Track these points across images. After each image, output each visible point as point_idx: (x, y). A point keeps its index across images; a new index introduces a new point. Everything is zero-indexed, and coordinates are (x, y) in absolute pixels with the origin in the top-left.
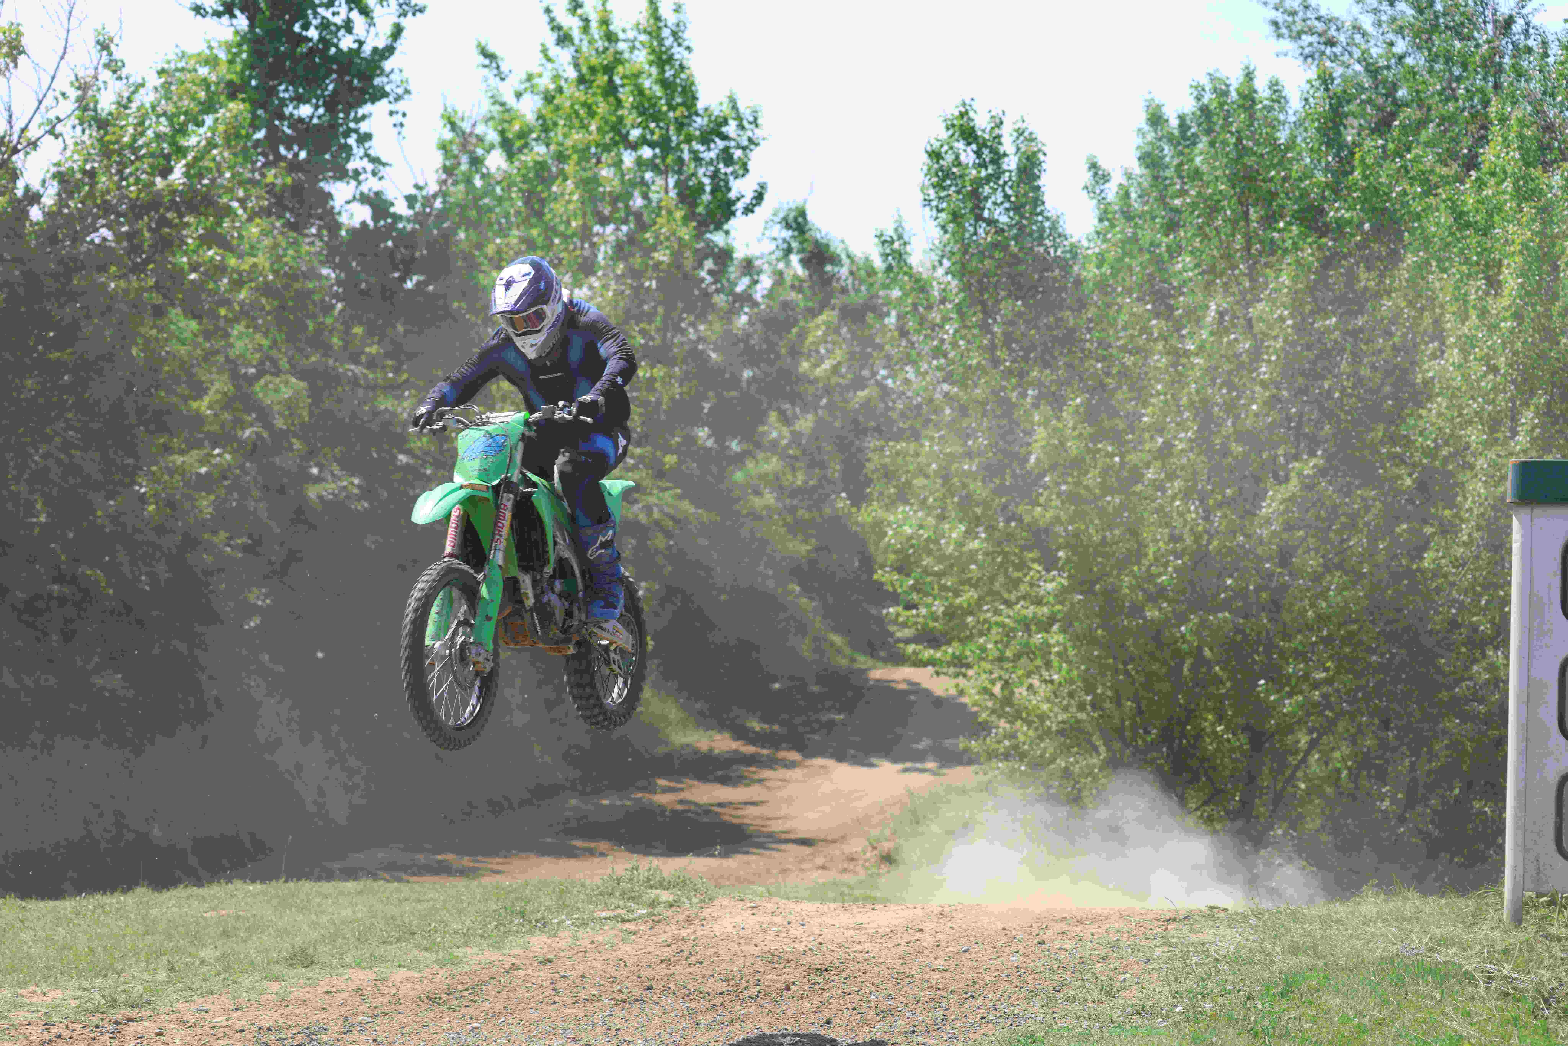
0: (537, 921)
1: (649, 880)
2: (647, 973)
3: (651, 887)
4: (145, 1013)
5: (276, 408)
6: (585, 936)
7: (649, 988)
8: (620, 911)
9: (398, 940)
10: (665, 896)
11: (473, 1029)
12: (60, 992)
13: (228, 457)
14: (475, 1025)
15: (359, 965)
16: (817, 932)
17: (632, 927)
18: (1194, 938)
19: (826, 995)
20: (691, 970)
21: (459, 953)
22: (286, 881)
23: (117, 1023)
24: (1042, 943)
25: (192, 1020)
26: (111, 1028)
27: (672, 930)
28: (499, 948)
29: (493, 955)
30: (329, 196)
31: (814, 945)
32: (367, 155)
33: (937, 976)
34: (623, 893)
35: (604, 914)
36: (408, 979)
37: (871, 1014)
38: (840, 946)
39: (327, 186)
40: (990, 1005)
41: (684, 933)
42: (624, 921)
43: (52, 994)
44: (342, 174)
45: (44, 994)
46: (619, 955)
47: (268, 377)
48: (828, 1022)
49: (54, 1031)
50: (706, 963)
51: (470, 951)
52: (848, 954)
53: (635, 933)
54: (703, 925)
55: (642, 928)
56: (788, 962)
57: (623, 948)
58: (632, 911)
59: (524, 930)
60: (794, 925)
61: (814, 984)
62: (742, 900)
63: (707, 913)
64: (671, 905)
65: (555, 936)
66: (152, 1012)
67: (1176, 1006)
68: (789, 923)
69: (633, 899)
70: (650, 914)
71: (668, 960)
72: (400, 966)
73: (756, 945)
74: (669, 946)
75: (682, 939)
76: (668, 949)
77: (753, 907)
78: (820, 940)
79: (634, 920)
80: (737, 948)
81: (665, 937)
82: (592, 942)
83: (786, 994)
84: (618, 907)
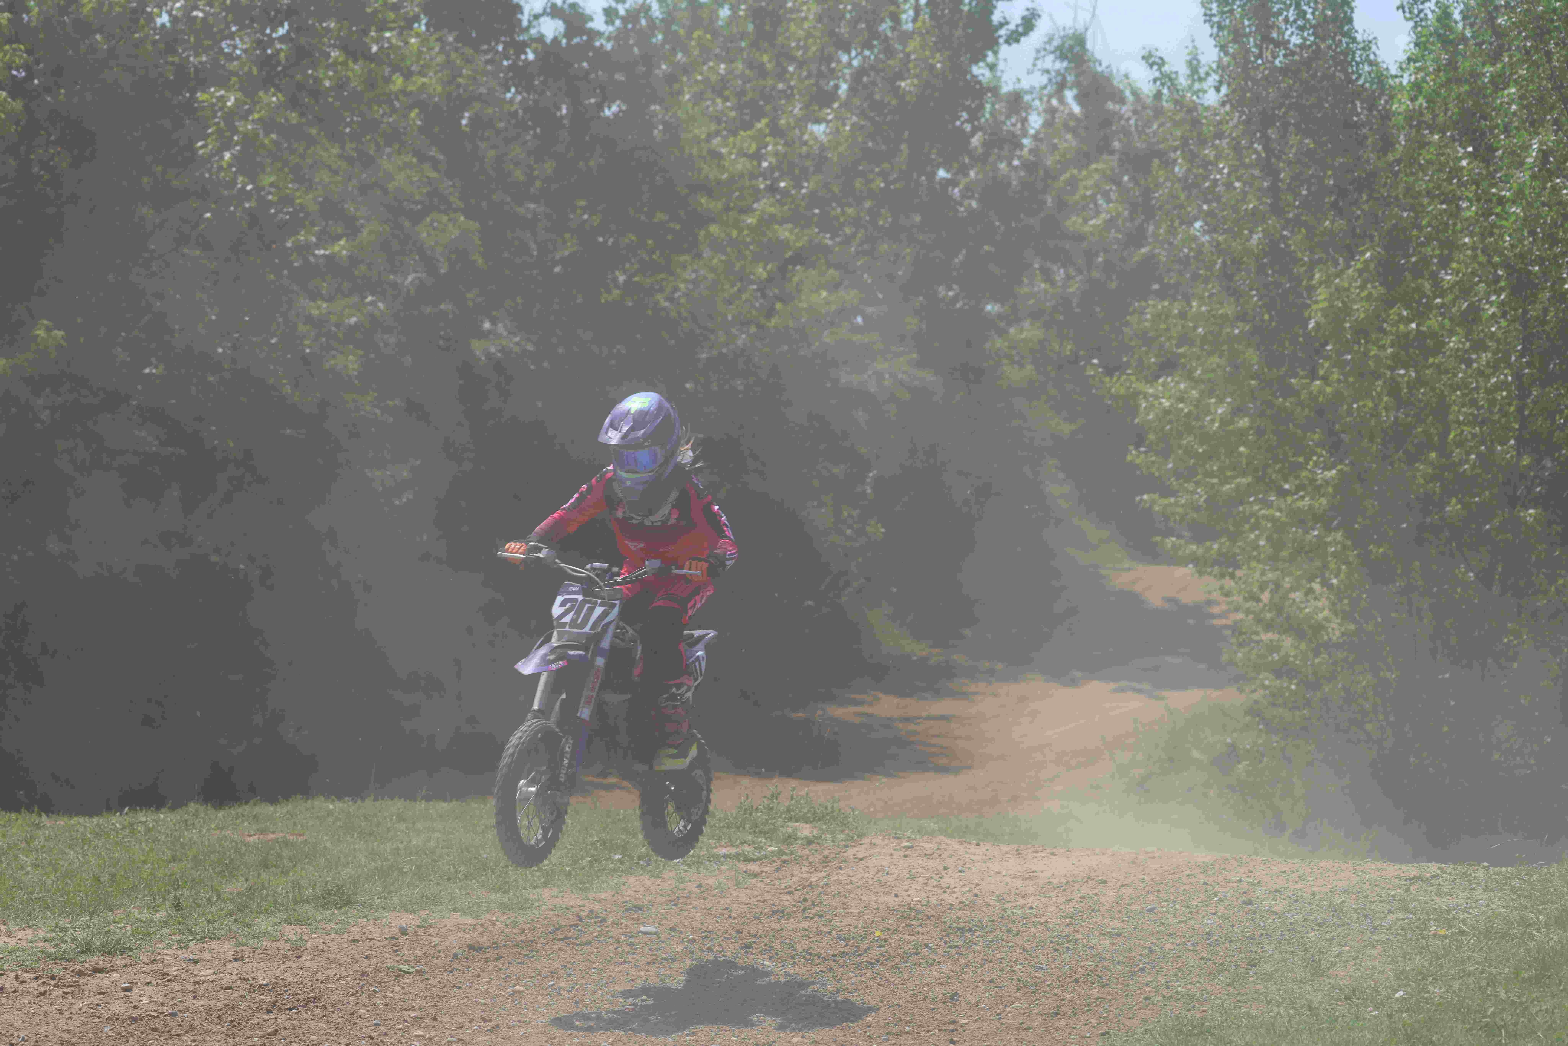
0: (640, 858)
1: (789, 810)
2: (752, 927)
3: (790, 819)
4: (119, 961)
5: (439, 250)
6: (694, 879)
7: (747, 947)
8: (747, 848)
9: (465, 877)
10: (805, 830)
11: (515, 992)
12: (28, 931)
13: (381, 305)
14: (518, 988)
15: (405, 906)
16: (976, 881)
17: (754, 867)
18: (1440, 902)
19: (963, 961)
20: (805, 925)
21: (533, 894)
22: (376, 800)
23: (81, 974)
24: (1249, 903)
25: (174, 971)
26: (69, 980)
27: (800, 873)
28: (584, 890)
30: (516, 6)
31: (967, 899)
33: (1106, 942)
34: (754, 827)
35: (724, 851)
36: (459, 927)
37: (1012, 989)
38: (1000, 899)
40: (1163, 981)
41: (814, 878)
42: (747, 860)
43: (21, 934)
45: (9, 934)
46: (726, 902)
48: (954, 997)
50: (827, 917)
51: (546, 893)
52: (1005, 910)
53: (756, 875)
54: (840, 868)
55: (766, 869)
56: (928, 918)
57: (735, 893)
58: (759, 848)
59: (622, 868)
60: (950, 871)
61: (950, 947)
62: (898, 838)
63: (851, 852)
64: (809, 842)
65: (658, 877)
66: (128, 961)
67: (1397, 991)
68: (945, 869)
69: (765, 833)
70: (781, 853)
71: (783, 912)
72: (454, 910)
73: (896, 896)
74: (790, 893)
75: (810, 884)
76: (788, 897)
77: (908, 848)
78: (976, 891)
79: (759, 859)
80: (873, 898)
81: (789, 881)
82: (700, 886)
83: (915, 958)
84: (745, 843)
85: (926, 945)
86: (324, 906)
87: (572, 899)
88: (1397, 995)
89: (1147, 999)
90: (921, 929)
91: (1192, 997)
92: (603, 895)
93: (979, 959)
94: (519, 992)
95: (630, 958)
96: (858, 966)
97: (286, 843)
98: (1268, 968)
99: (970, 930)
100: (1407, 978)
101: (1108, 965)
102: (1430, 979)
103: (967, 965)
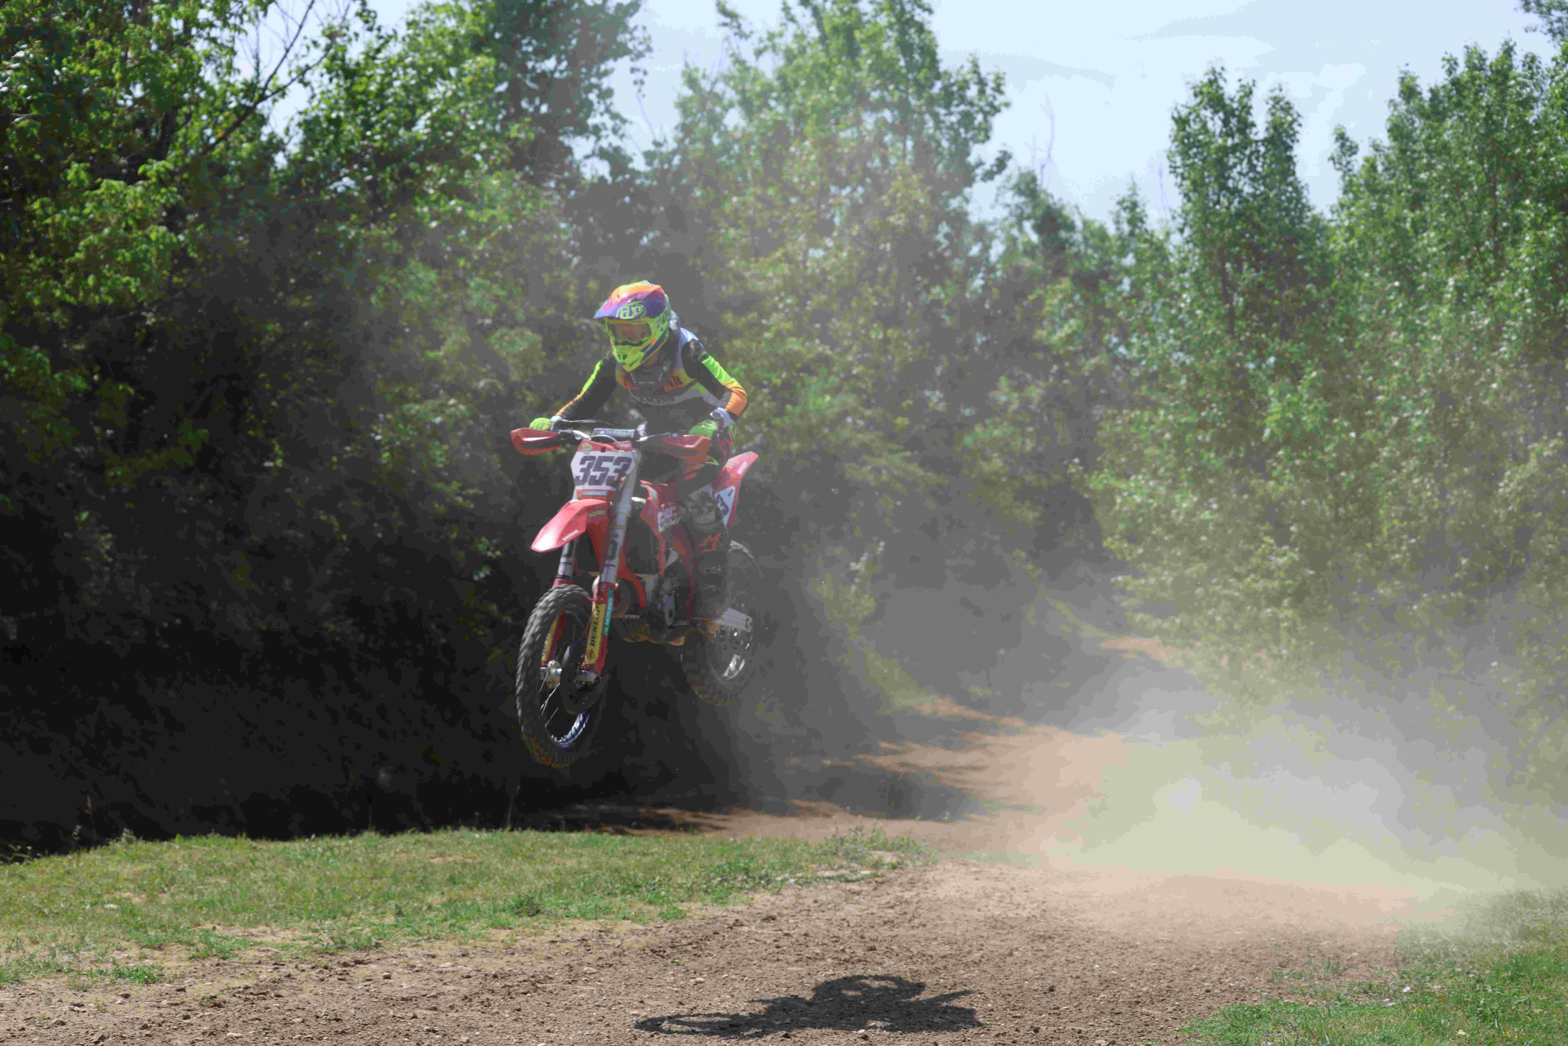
0: (761, 878)
1: (872, 841)
2: (870, 934)
3: (875, 849)
4: (373, 956)
5: (510, 360)
6: (809, 895)
7: (872, 949)
8: (843, 871)
9: (623, 893)
10: (889, 858)
11: (697, 983)
12: (289, 932)
13: (462, 407)
14: (699, 979)
15: (583, 916)
16: (1041, 899)
17: (855, 887)
19: (1050, 962)
20: (915, 932)
21: (684, 907)
22: (512, 830)
23: (345, 965)
25: (419, 964)
26: (340, 969)
28: (722, 904)
29: (716, 911)
30: (569, 151)
31: (1037, 912)
32: (608, 110)
33: (1161, 947)
34: (846, 854)
35: (827, 874)
36: (633, 932)
37: (1095, 983)
38: (1065, 914)
39: (567, 141)
40: (1215, 978)
41: (907, 895)
42: (848, 881)
43: (282, 934)
44: (582, 129)
45: (273, 933)
46: (842, 914)
47: (504, 330)
48: (1052, 989)
49: (283, 970)
50: (929, 926)
51: (694, 906)
52: (1072, 922)
53: (858, 893)
54: (926, 888)
55: (865, 889)
56: (1012, 928)
57: (847, 908)
58: (855, 872)
59: (748, 886)
60: (1017, 891)
61: (1037, 951)
62: (966, 865)
63: (930, 876)
64: (894, 867)
65: (778, 893)
66: (380, 956)
67: (1403, 987)
68: (1013, 889)
69: (856, 859)
70: (874, 875)
71: (892, 922)
72: (624, 918)
73: (979, 910)
74: (892, 908)
75: (905, 901)
76: (891, 911)
77: (976, 872)
78: (1044, 907)
79: (857, 880)
80: (961, 912)
81: (888, 898)
82: (815, 901)
83: (1009, 960)
84: (841, 867)
86: (518, 915)
88: (1405, 990)
90: (1009, 937)
91: (1242, 990)
92: (739, 908)
93: (1063, 960)
96: (967, 965)
97: (464, 865)
99: (1050, 937)
102: (1428, 978)
103: (1055, 964)
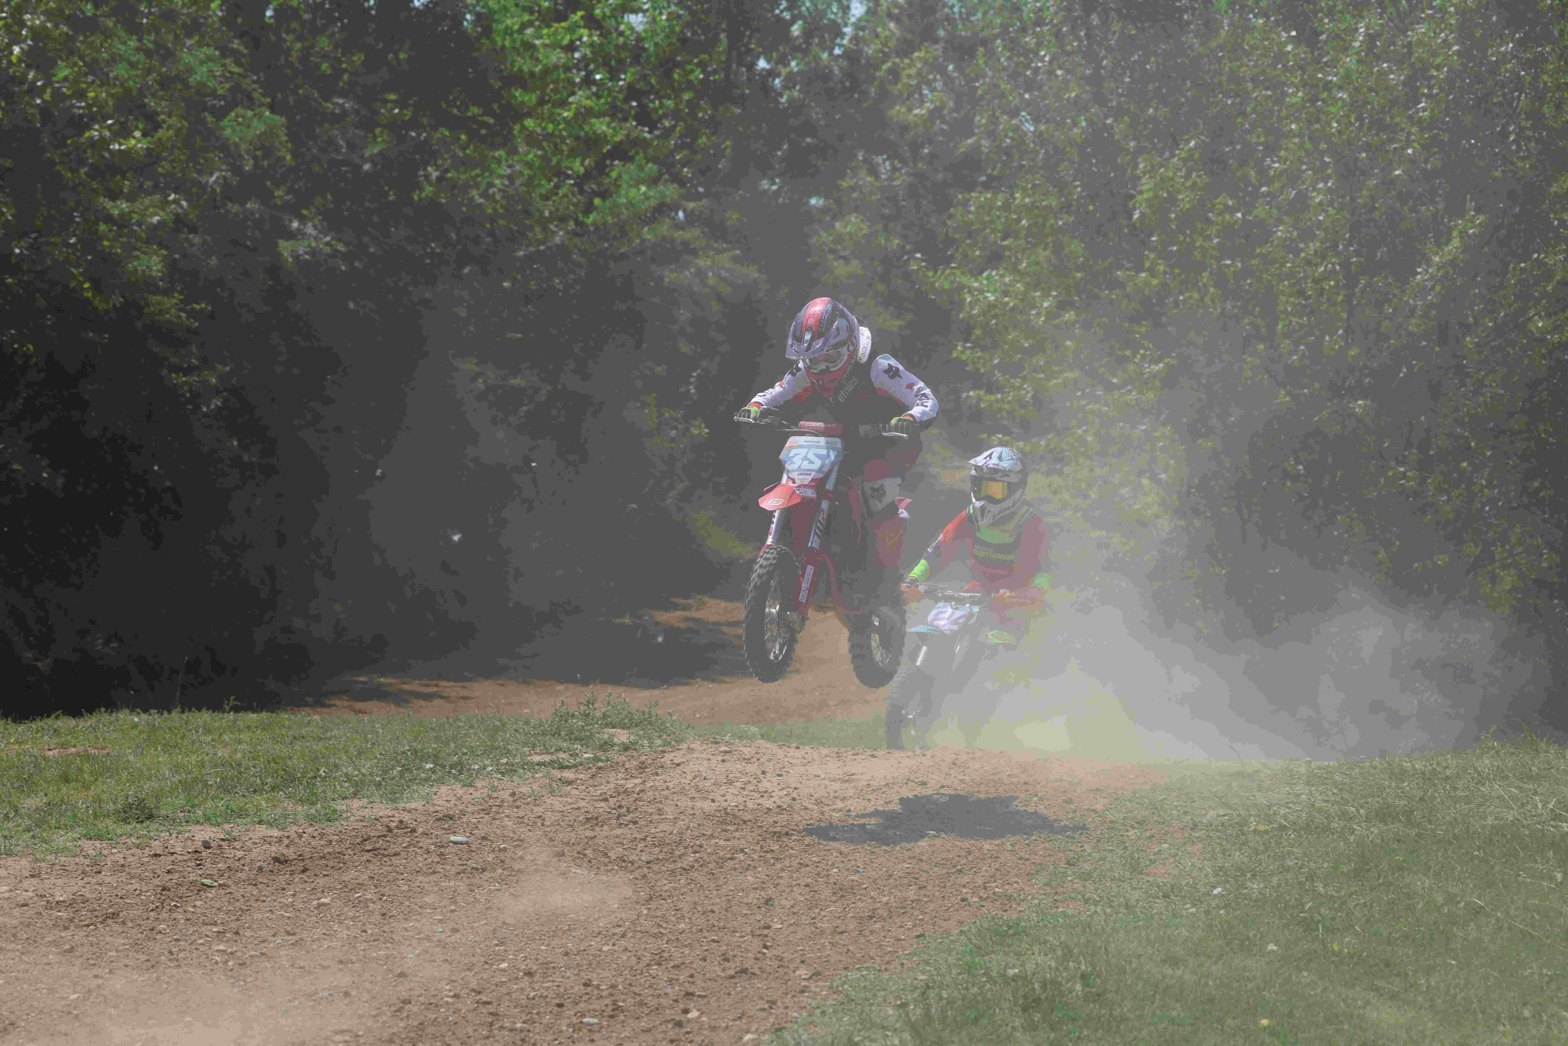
0: (451, 767)
1: (605, 716)
3: (607, 725)
5: (244, 147)
8: (562, 755)
9: (273, 789)
10: (622, 736)
11: (320, 905)
13: (184, 203)
14: (323, 900)
15: (209, 819)
16: (794, 785)
17: (568, 775)
18: (1261, 798)
19: (779, 866)
20: (619, 831)
21: (341, 806)
24: (1069, 801)
27: (616, 779)
28: (394, 801)
31: (785, 802)
34: (570, 734)
35: (537, 758)
36: (264, 840)
37: (828, 892)
38: (818, 802)
40: (980, 882)
41: (629, 785)
42: (562, 767)
46: (539, 810)
47: (239, 111)
48: (768, 901)
50: (642, 823)
51: (356, 804)
52: (822, 813)
53: (570, 783)
54: (657, 774)
55: (581, 776)
56: (745, 822)
57: (549, 801)
58: (574, 755)
59: (433, 777)
60: (768, 775)
61: (766, 852)
62: (716, 743)
63: (668, 757)
64: (626, 748)
65: (469, 785)
67: (1215, 887)
68: (764, 773)
69: (581, 739)
70: (597, 759)
71: (597, 818)
72: (260, 823)
73: (713, 801)
74: (606, 800)
75: (625, 792)
76: (603, 804)
77: (726, 752)
78: (795, 795)
79: (575, 766)
80: (690, 804)
81: (604, 788)
82: (513, 794)
83: (730, 864)
84: (560, 750)
85: (742, 850)
86: (125, 821)
87: (382, 810)
88: (1215, 892)
89: (963, 900)
90: (737, 834)
91: (1010, 898)
92: (413, 805)
93: (795, 864)
94: (325, 904)
95: (439, 868)
96: (673, 872)
97: (87, 757)
98: (1087, 867)
99: (787, 834)
100: (1225, 874)
101: (925, 867)
102: (1249, 875)
103: (782, 870)
